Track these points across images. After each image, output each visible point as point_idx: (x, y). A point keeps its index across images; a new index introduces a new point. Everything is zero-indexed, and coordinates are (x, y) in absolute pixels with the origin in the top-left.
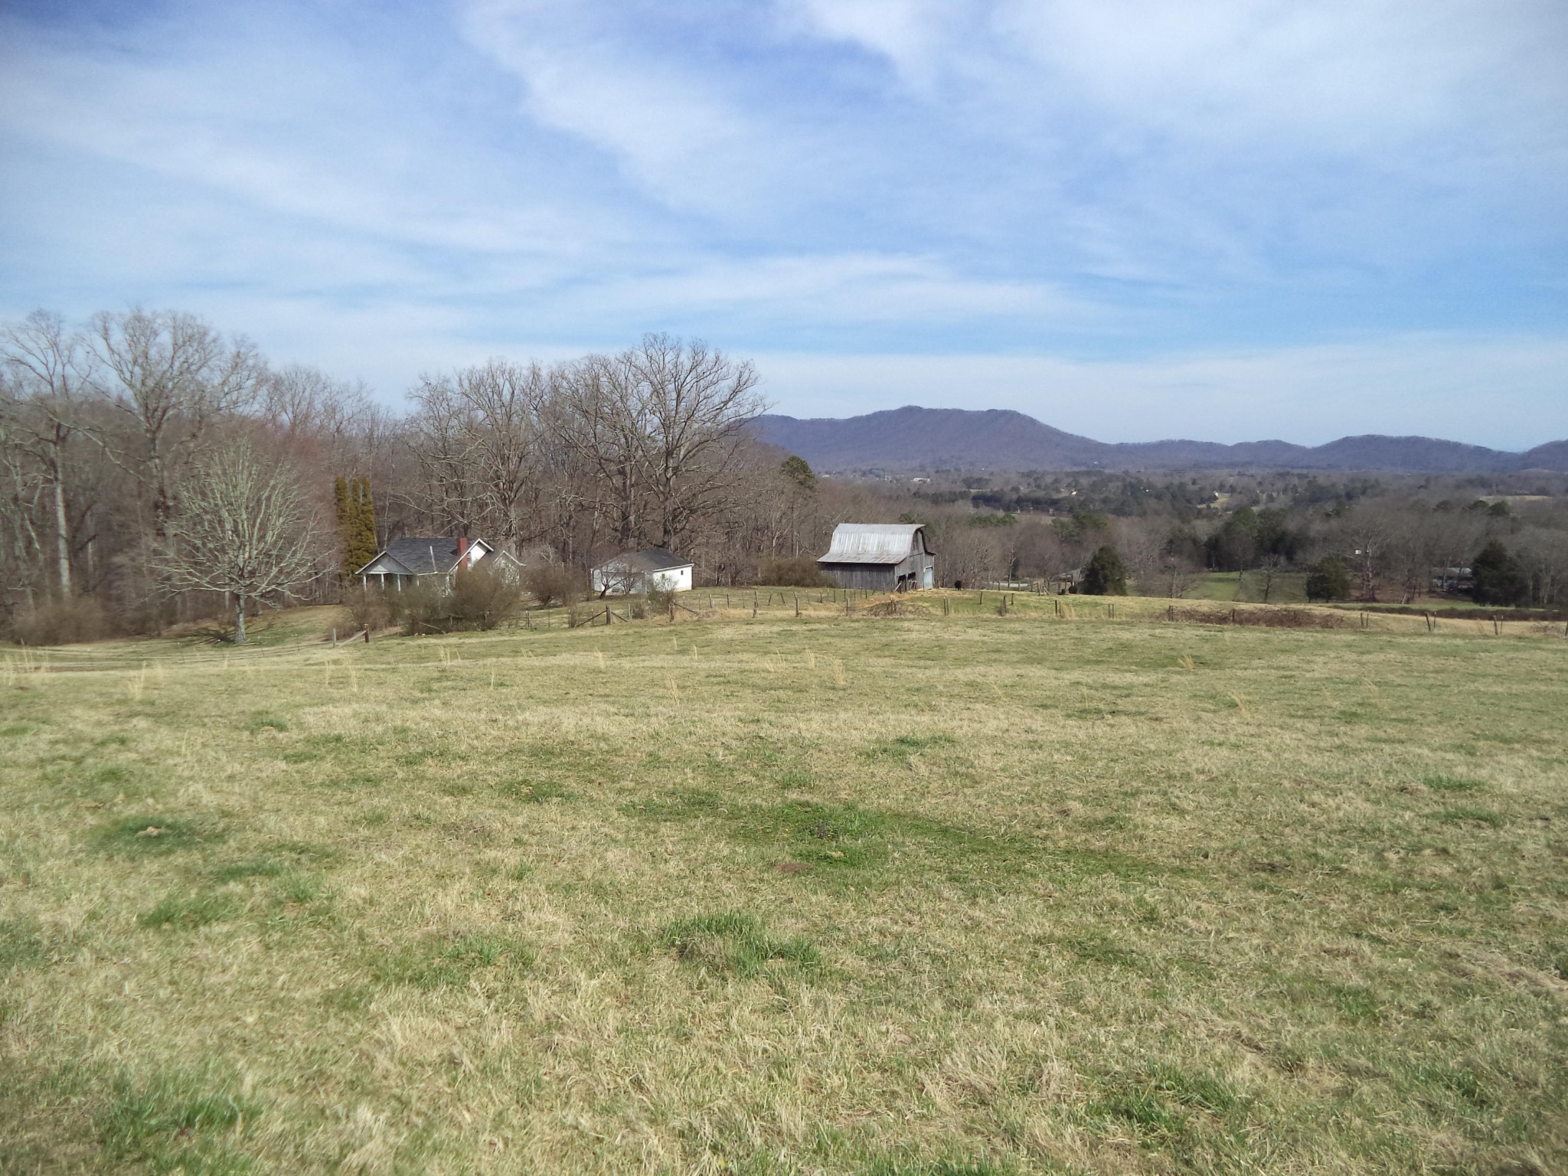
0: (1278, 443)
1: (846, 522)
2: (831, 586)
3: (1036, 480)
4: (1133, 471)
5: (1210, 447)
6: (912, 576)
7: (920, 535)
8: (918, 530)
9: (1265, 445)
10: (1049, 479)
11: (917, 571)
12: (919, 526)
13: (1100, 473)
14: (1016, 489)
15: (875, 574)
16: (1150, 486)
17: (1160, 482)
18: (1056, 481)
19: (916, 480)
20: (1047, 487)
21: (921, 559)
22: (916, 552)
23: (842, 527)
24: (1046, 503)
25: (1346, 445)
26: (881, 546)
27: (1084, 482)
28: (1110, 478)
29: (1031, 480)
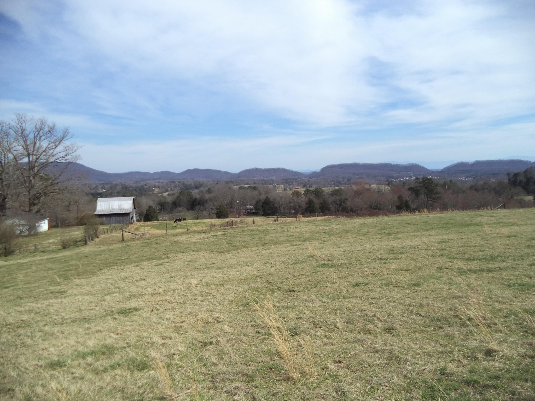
0: (167, 172)
1: (101, 197)
3: (89, 187)
5: (145, 174)
6: (133, 217)
8: (134, 199)
9: (163, 173)
15: (121, 218)
16: (131, 187)
17: (134, 186)
20: (94, 189)
21: (134, 211)
24: (96, 194)
25: (188, 172)
28: (116, 185)
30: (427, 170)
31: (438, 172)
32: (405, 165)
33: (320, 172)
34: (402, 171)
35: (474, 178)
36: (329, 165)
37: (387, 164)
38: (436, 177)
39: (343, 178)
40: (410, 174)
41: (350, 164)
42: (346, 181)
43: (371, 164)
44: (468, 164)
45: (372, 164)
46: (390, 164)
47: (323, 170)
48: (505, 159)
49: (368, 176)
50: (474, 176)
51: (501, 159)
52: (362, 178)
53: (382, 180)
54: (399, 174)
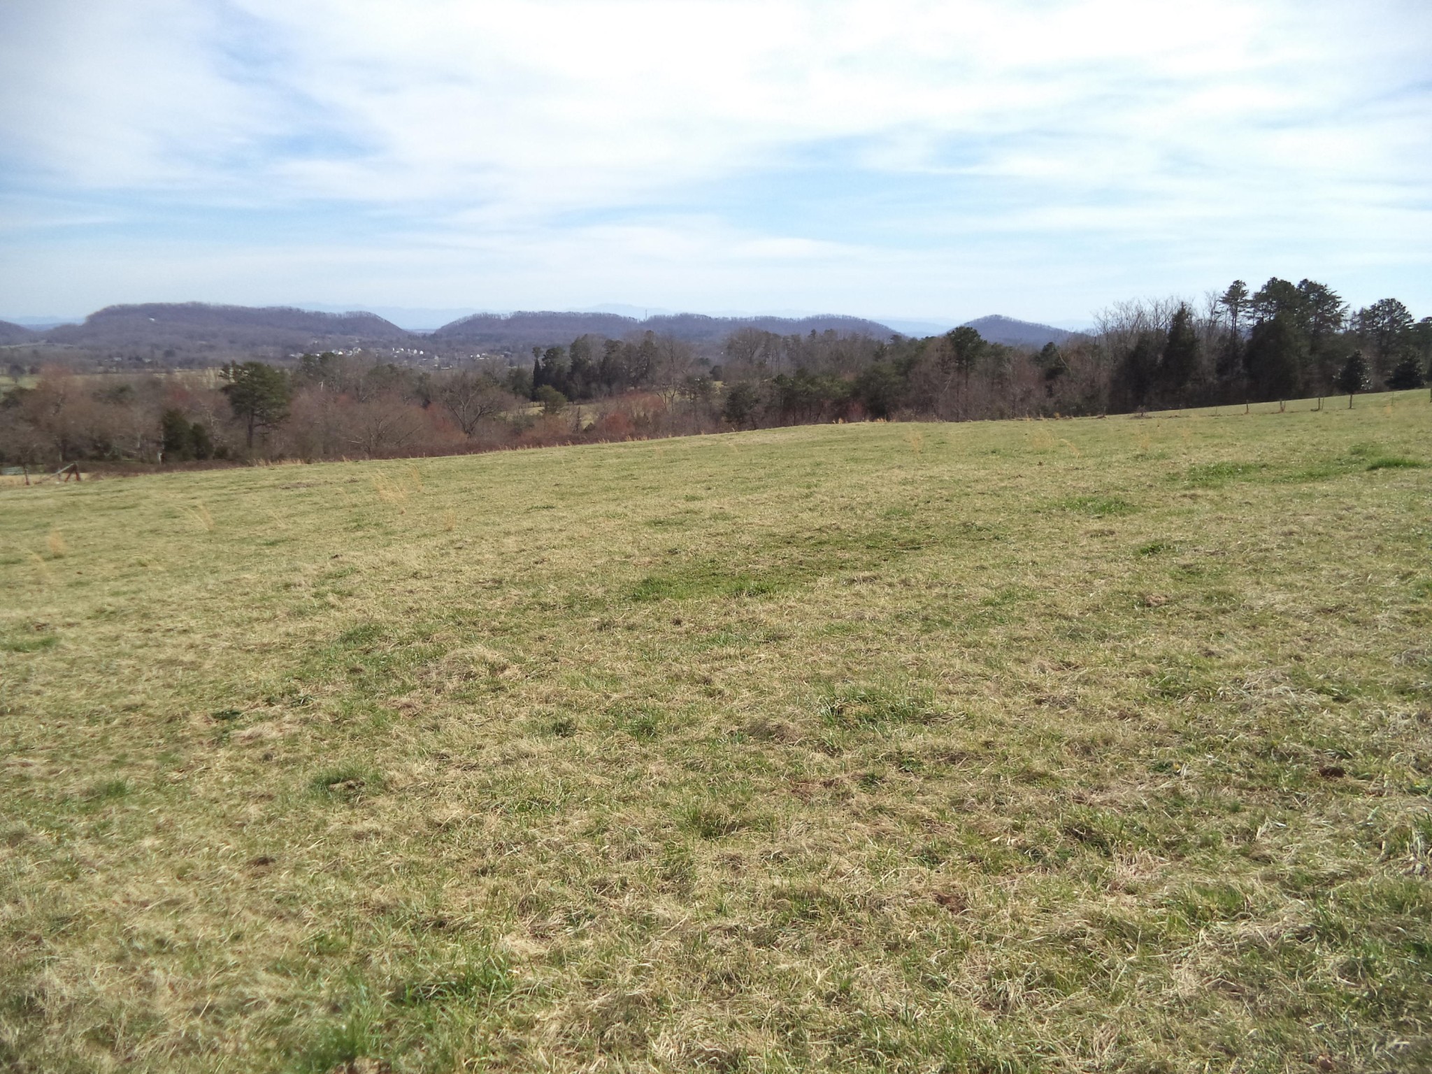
30: (399, 330)
31: (424, 336)
32: (340, 315)
33: (84, 326)
34: (330, 333)
35: (506, 356)
36: (114, 307)
37: (290, 310)
38: (415, 351)
39: (156, 346)
40: (352, 340)
41: (182, 305)
42: (159, 354)
43: (243, 308)
44: (499, 319)
45: (247, 309)
46: (298, 310)
47: (96, 319)
48: (582, 312)
49: (232, 342)
50: (509, 350)
51: (574, 311)
52: (211, 348)
53: (271, 355)
54: (323, 338)
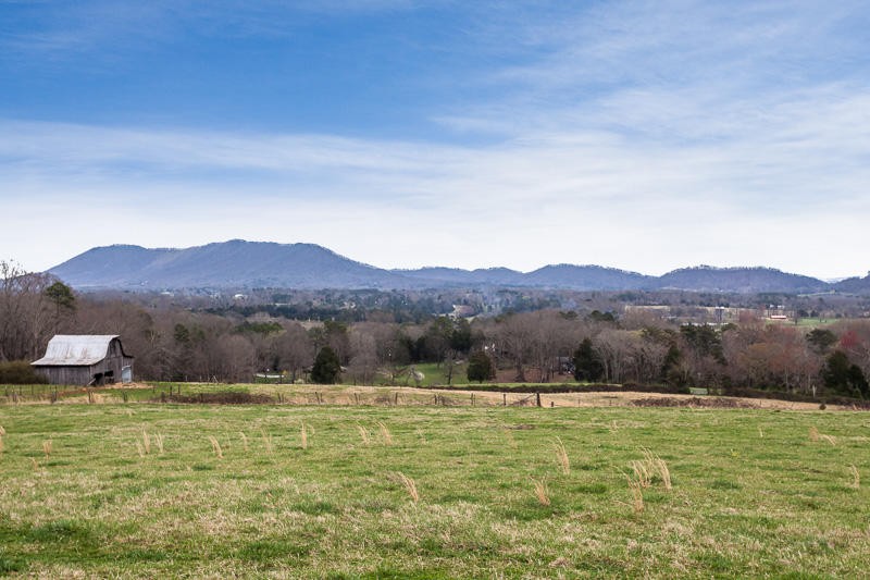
1: (59, 334)
2: (40, 383)
4: (399, 289)
6: (110, 374)
7: (117, 345)
8: (114, 340)
10: (337, 295)
11: (116, 371)
12: (115, 336)
13: (376, 291)
14: (310, 304)
15: (75, 372)
16: (409, 300)
18: (343, 297)
19: (237, 296)
20: (334, 301)
21: (120, 361)
22: (113, 356)
23: (57, 338)
26: (85, 352)
27: (362, 297)
28: (381, 295)
29: (324, 296)
